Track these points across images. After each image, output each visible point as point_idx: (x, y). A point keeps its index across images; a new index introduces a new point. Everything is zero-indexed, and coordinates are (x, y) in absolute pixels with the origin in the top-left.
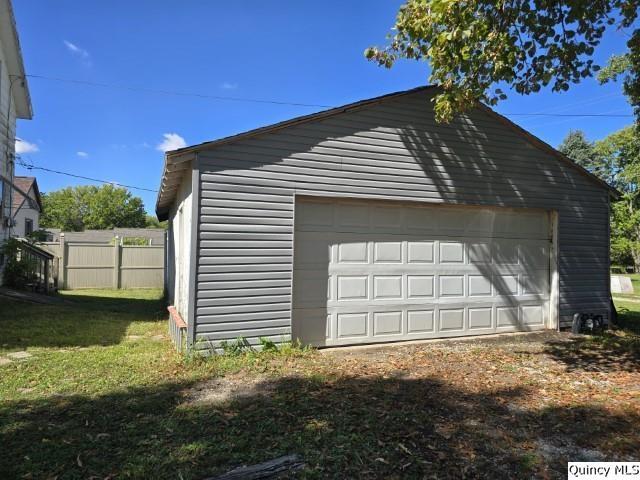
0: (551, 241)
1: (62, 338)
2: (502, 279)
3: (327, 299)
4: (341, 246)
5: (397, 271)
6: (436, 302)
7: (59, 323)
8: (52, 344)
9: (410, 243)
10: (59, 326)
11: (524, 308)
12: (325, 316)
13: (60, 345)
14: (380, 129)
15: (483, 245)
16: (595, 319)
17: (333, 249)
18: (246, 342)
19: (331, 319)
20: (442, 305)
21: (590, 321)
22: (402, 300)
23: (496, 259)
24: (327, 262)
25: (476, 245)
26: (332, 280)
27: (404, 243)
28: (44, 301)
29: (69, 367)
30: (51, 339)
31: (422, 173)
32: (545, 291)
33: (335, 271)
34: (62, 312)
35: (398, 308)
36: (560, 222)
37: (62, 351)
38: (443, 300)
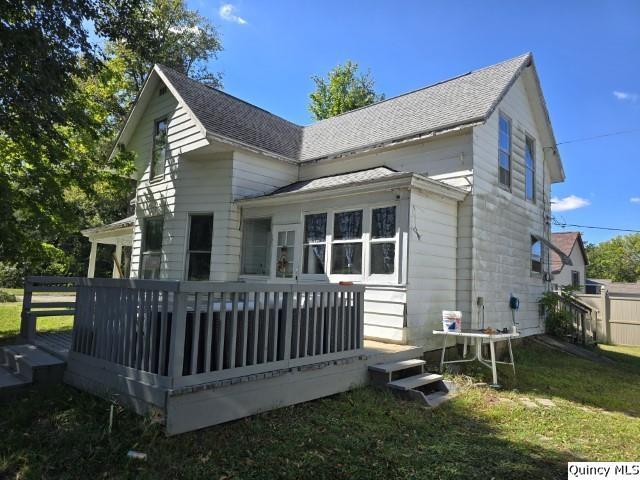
1: (587, 396)
7: (590, 379)
8: (576, 400)
10: (589, 383)
13: (584, 402)
28: (581, 354)
29: (587, 427)
30: (576, 394)
34: (595, 369)
37: (585, 409)
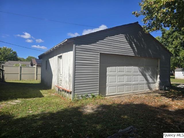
0: (158, 67)
2: (147, 77)
3: (106, 83)
4: (110, 68)
5: (123, 75)
6: (132, 83)
9: (126, 67)
11: (151, 84)
12: (106, 87)
14: (121, 34)
15: (143, 68)
16: (168, 87)
17: (108, 68)
18: (87, 95)
19: (107, 88)
20: (134, 84)
21: (167, 87)
22: (124, 83)
23: (145, 71)
24: (106, 72)
25: (141, 68)
26: (107, 77)
27: (125, 67)
31: (130, 47)
32: (156, 80)
33: (108, 75)
35: (123, 85)
36: (160, 61)
38: (134, 83)
